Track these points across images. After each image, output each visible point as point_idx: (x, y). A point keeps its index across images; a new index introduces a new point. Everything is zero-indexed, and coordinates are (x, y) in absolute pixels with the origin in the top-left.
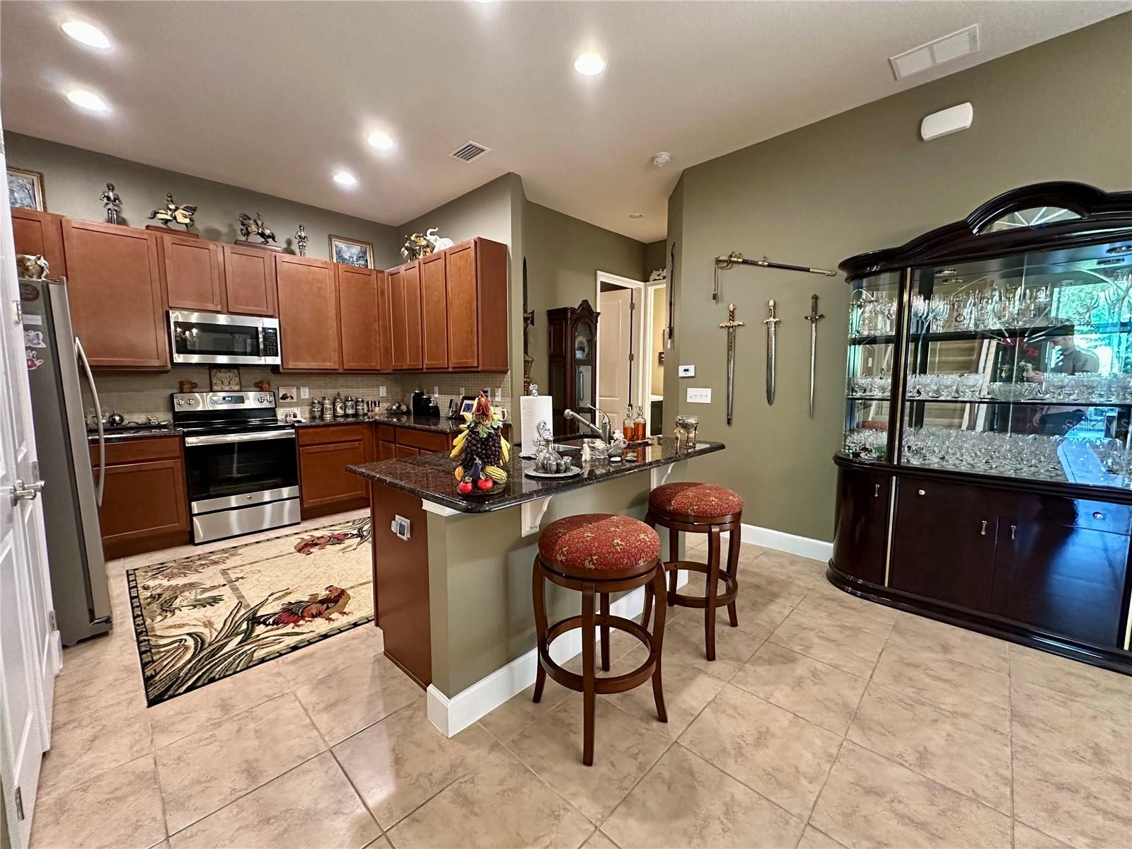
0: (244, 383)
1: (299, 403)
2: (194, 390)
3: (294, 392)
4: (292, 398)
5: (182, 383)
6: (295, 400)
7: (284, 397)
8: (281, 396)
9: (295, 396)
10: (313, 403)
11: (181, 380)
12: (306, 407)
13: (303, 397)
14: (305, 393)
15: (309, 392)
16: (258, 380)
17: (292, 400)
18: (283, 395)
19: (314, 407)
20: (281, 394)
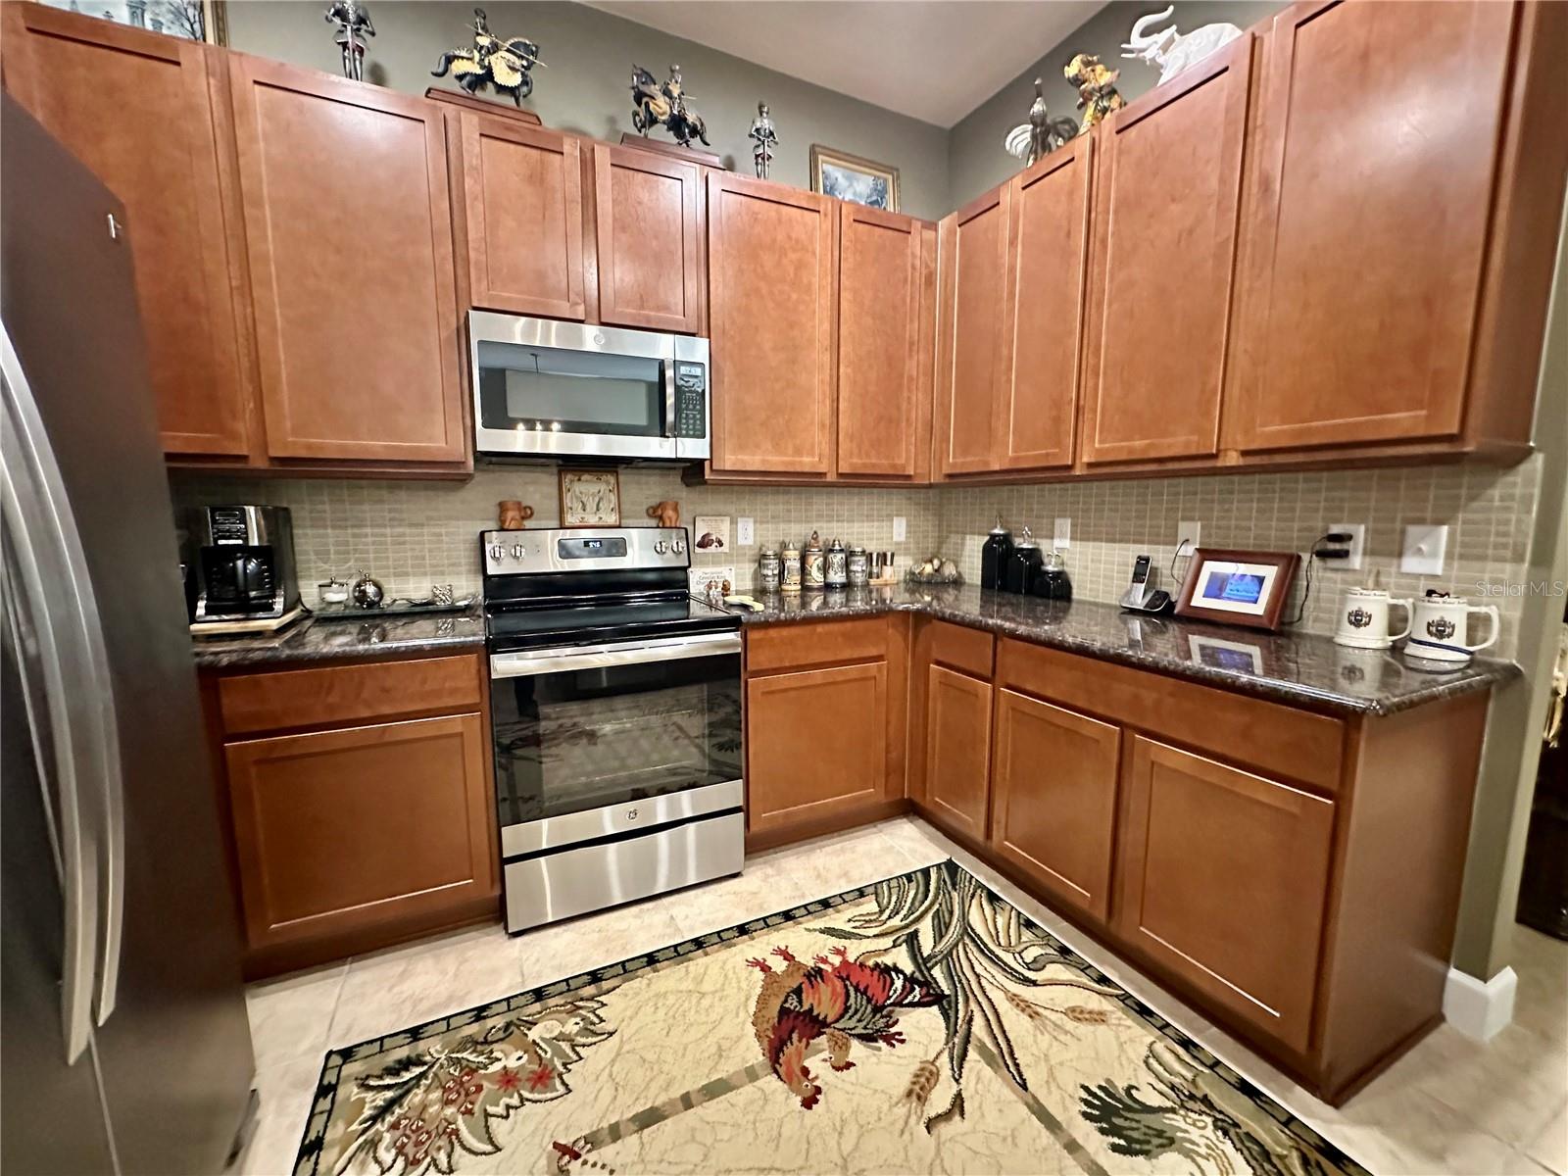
0: (626, 506)
1: (734, 556)
2: (528, 524)
3: (724, 529)
4: (721, 544)
5: (502, 507)
6: (726, 548)
7: (704, 543)
8: (698, 539)
9: (726, 540)
10: (764, 556)
11: (499, 501)
12: (747, 565)
13: (741, 542)
14: (747, 533)
15: (756, 530)
16: (654, 501)
17: (720, 549)
18: (703, 537)
19: (766, 566)
20: (698, 537)
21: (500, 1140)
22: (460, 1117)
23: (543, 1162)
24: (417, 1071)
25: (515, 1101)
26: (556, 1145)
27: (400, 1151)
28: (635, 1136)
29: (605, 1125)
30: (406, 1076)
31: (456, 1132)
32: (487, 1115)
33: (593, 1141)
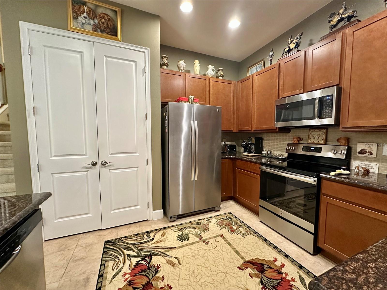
2: (301, 142)
4: (371, 154)
5: (294, 138)
6: (374, 155)
7: (362, 152)
9: (374, 152)
13: (384, 154)
16: (340, 137)
20: (359, 150)
21: (222, 229)
22: (224, 225)
23: (220, 234)
24: (230, 220)
25: (228, 229)
26: (222, 235)
27: (219, 222)
28: (226, 243)
29: (227, 239)
30: (229, 219)
31: (222, 225)
32: (225, 227)
33: (224, 238)
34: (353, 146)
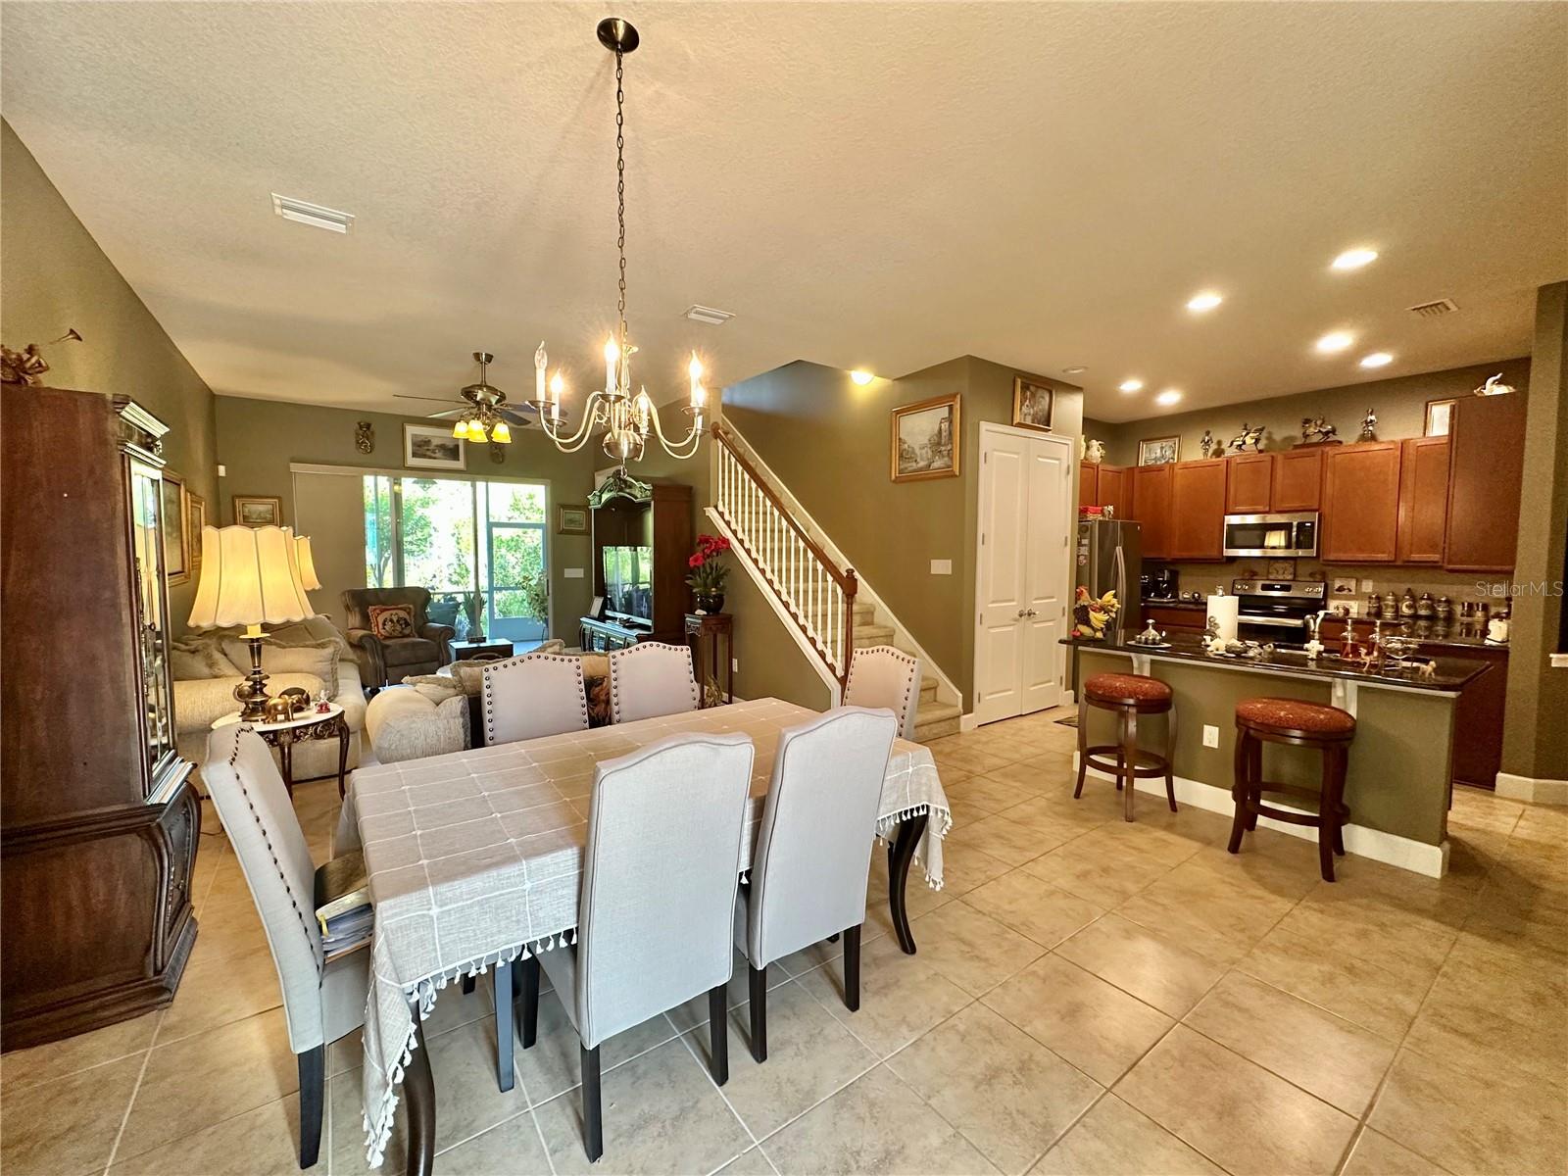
0: (1299, 572)
1: (1359, 596)
2: (1255, 578)
3: (1353, 584)
4: (1350, 591)
5: (1244, 572)
6: (1353, 593)
7: (1341, 589)
9: (1354, 589)
10: (1371, 597)
11: (1244, 569)
13: (1362, 590)
14: (1368, 586)
15: (1373, 587)
16: (1310, 571)
17: (1350, 593)
18: (1340, 587)
19: (1370, 602)
20: (1337, 586)
34: (1329, 582)
